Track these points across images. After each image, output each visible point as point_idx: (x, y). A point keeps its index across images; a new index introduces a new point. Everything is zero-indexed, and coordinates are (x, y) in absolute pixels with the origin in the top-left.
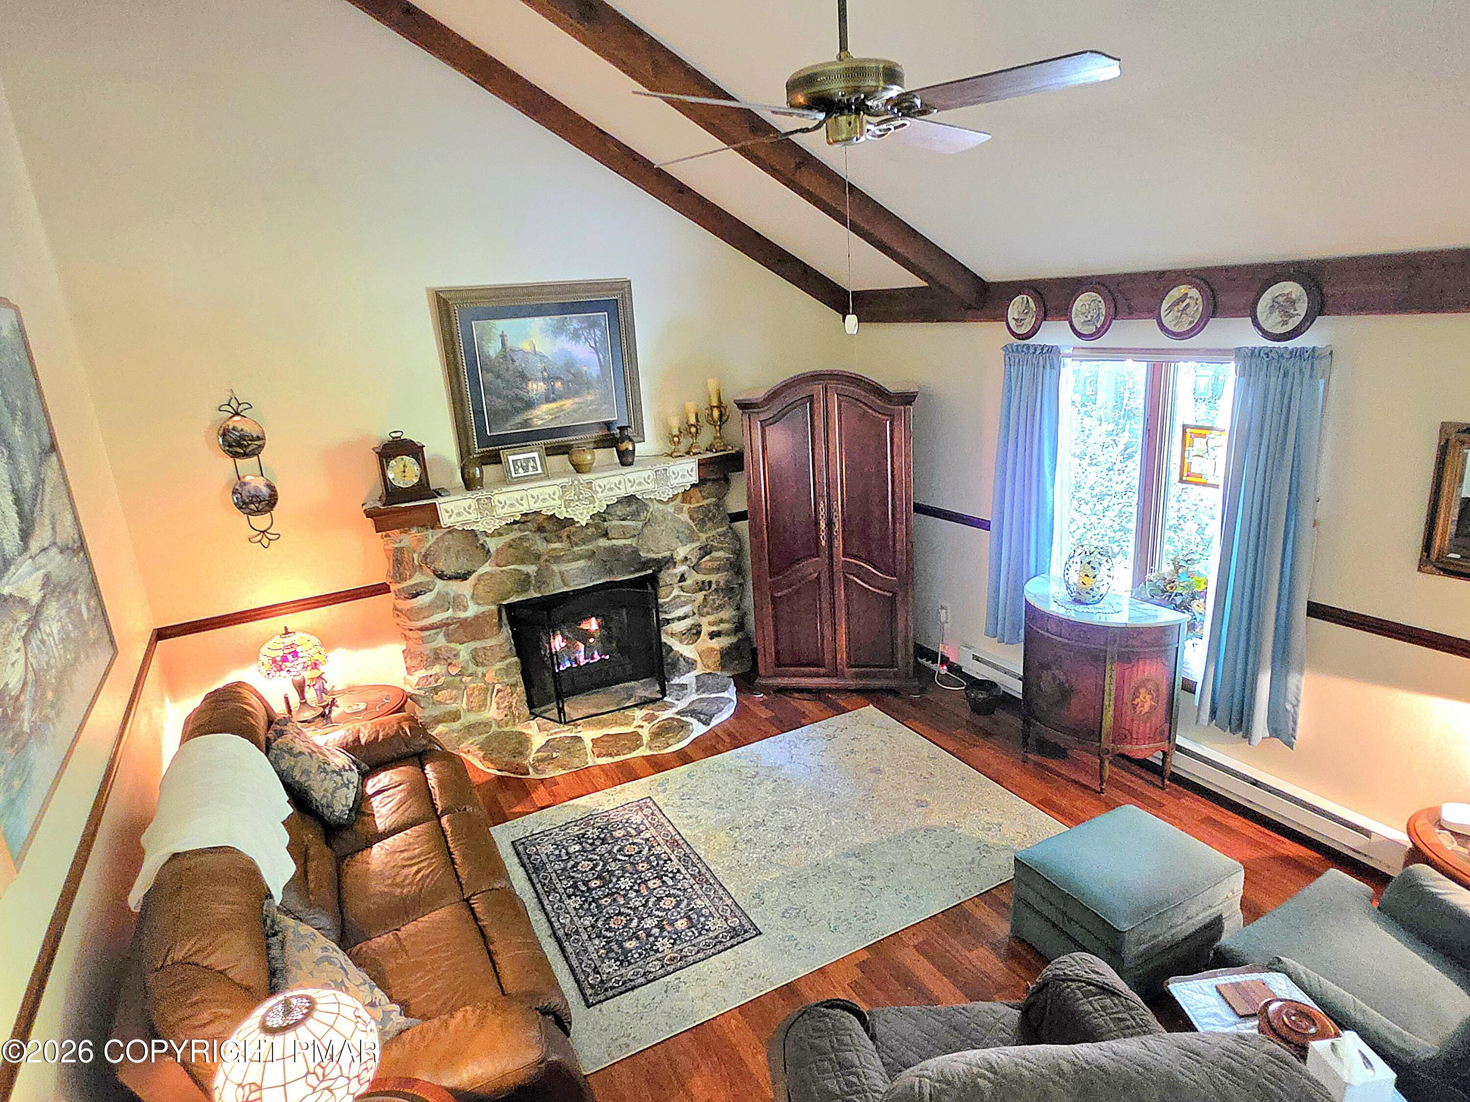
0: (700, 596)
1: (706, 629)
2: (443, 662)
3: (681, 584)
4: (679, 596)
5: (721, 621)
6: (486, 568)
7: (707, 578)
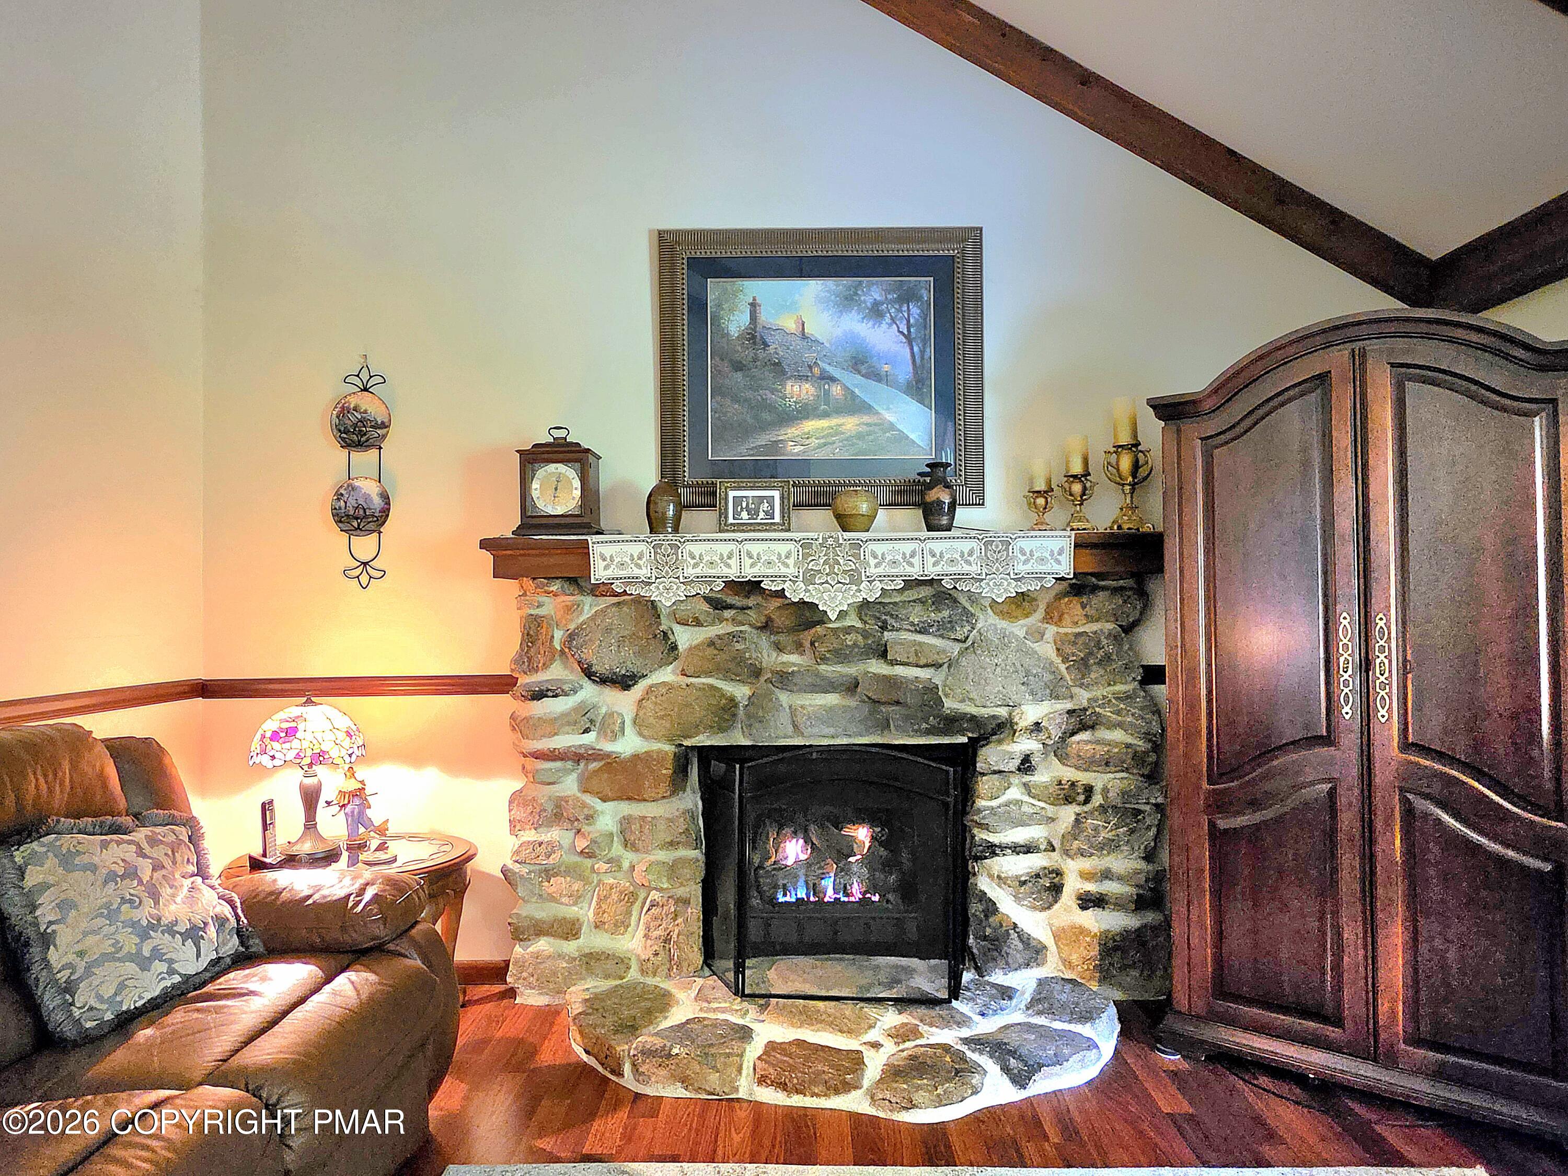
0: (1068, 814)
1: (1073, 885)
2: (566, 825)
3: (1027, 778)
4: (1019, 803)
5: (1106, 875)
6: (667, 675)
7: (1084, 778)
